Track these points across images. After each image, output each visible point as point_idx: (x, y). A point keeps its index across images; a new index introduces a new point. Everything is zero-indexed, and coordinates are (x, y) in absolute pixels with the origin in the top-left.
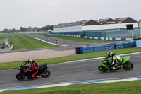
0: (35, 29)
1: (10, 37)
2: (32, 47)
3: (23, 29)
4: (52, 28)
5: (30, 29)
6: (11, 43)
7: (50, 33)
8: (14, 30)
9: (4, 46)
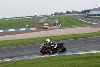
0: (77, 12)
1: (59, 18)
2: (75, 25)
3: (68, 12)
4: (89, 11)
5: (73, 12)
6: (60, 22)
7: (88, 15)
8: (62, 13)
9: (55, 24)
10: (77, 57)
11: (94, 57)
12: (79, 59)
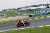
1: (6, 12)
2: (14, 15)
3: (10, 9)
4: (20, 8)
5: (13, 9)
7: (20, 10)
8: (7, 10)
9: (4, 16)
10: (15, 31)
11: (23, 31)
12: (16, 32)
